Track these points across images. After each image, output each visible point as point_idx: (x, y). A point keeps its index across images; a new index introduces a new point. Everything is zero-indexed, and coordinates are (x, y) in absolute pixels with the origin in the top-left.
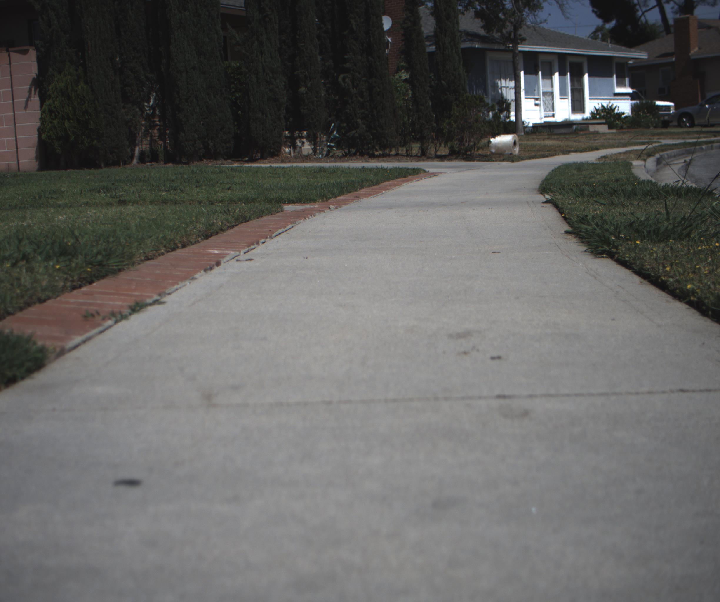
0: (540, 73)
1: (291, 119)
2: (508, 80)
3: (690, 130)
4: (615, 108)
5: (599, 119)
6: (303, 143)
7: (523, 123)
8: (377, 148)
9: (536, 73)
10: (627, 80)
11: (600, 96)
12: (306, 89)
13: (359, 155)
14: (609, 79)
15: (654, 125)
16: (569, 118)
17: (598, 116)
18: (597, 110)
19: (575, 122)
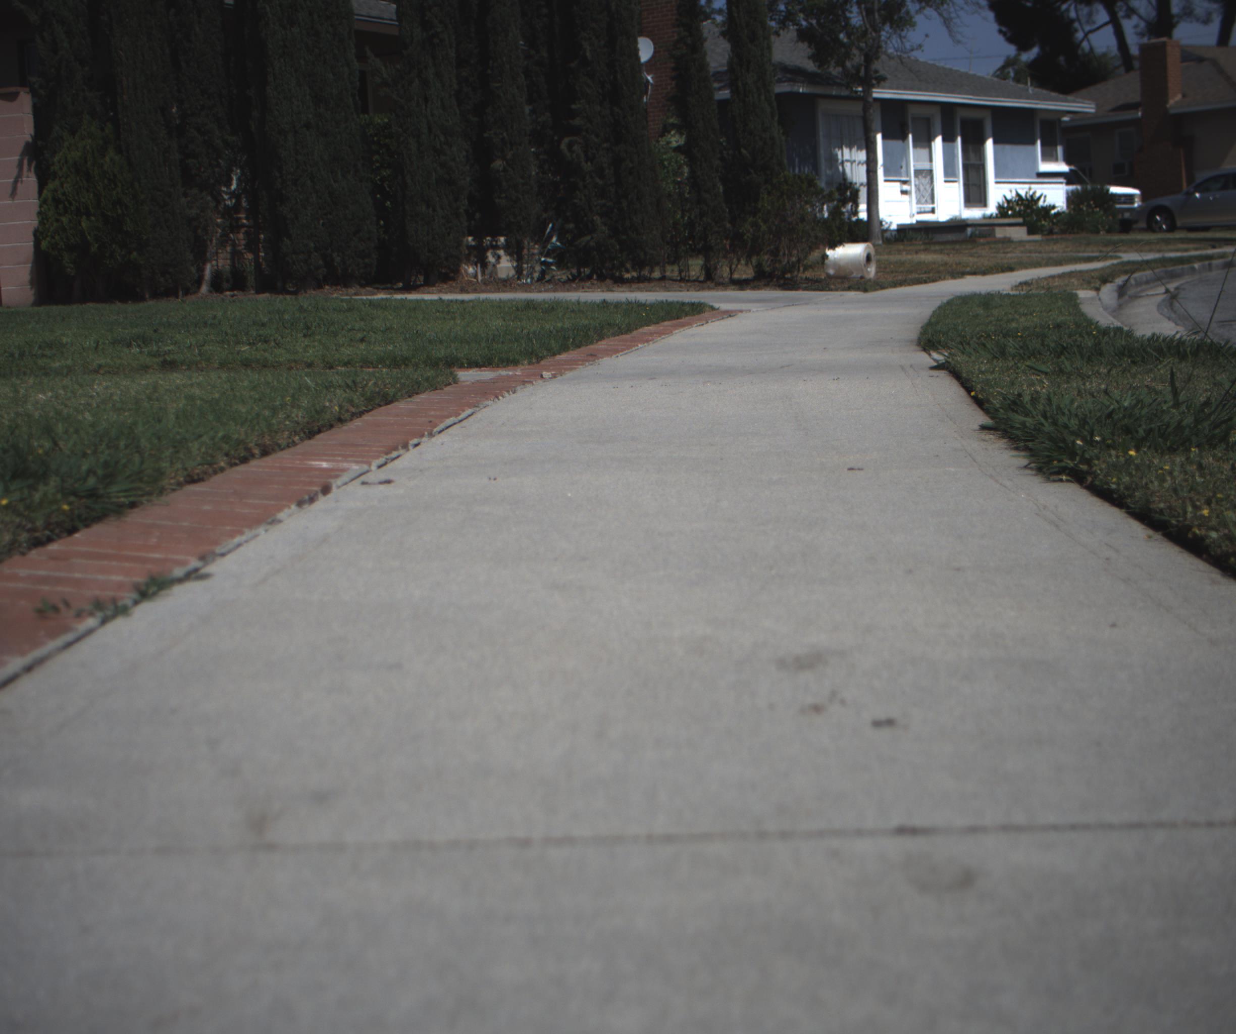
0: (910, 137)
2: (854, 150)
3: (1170, 236)
4: (1039, 198)
5: (1013, 216)
7: (881, 222)
9: (904, 138)
10: (1060, 149)
11: (1014, 177)
13: (596, 279)
14: (1029, 148)
15: (1107, 227)
16: (961, 214)
17: (1010, 212)
18: (1008, 201)
19: (970, 223)
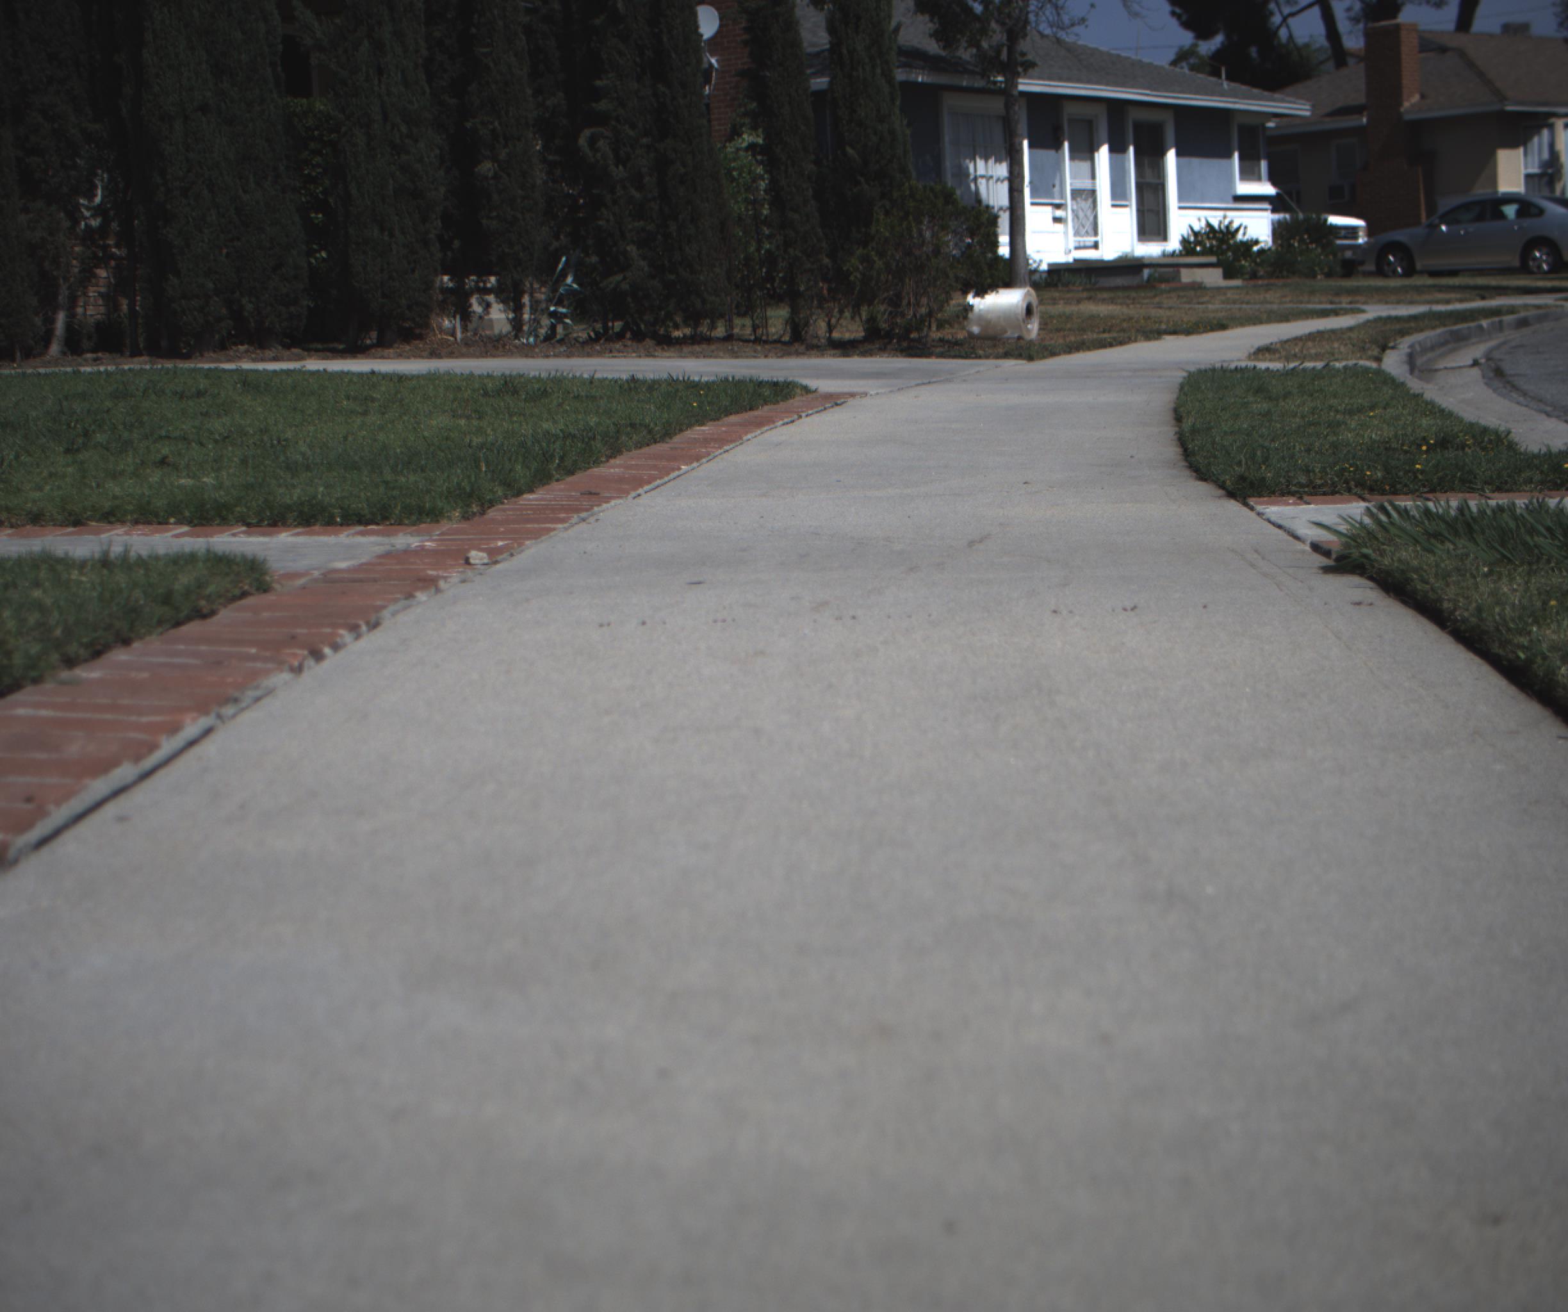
0: (1066, 145)
1: (456, 244)
2: (991, 162)
3: (1407, 282)
4: (1238, 230)
5: (1203, 253)
6: (488, 306)
7: (1028, 260)
8: (678, 319)
9: (1058, 147)
10: (1264, 165)
11: (1203, 201)
12: (496, 165)
13: (630, 339)
14: (1223, 162)
15: (1326, 270)
16: (1133, 251)
17: (1198, 249)
18: (1196, 234)
19: (1146, 262)
